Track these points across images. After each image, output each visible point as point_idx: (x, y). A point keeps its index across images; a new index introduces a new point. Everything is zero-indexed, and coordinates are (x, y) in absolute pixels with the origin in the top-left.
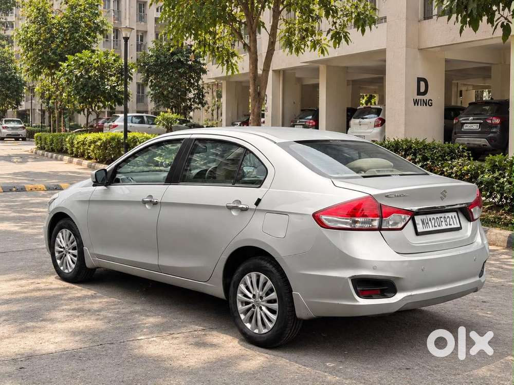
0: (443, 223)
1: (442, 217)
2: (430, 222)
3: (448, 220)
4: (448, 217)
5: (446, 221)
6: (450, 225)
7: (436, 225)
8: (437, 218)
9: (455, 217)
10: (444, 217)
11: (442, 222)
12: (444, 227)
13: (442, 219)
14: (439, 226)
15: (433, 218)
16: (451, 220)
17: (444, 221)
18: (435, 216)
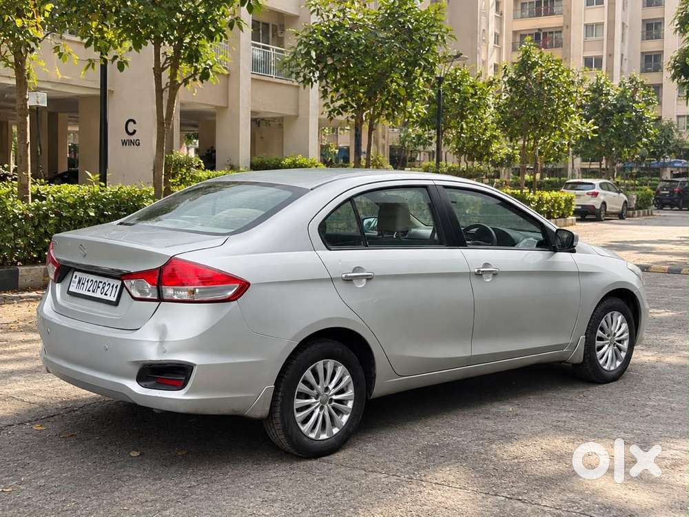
0: (99, 290)
1: (101, 282)
2: (86, 283)
3: (106, 288)
4: (109, 284)
5: (103, 288)
6: (106, 294)
7: (91, 289)
8: (96, 281)
9: (116, 287)
10: (105, 283)
11: (99, 287)
12: (98, 295)
13: (101, 285)
14: (93, 291)
15: (92, 280)
16: (111, 288)
17: (101, 287)
18: (95, 278)
